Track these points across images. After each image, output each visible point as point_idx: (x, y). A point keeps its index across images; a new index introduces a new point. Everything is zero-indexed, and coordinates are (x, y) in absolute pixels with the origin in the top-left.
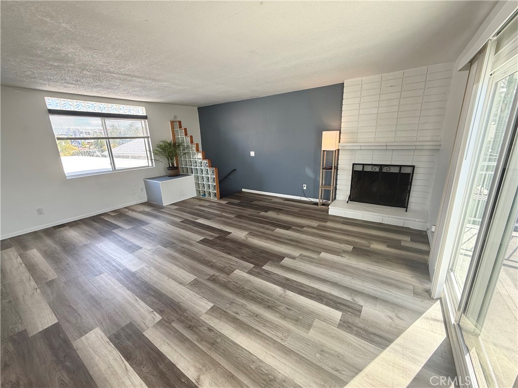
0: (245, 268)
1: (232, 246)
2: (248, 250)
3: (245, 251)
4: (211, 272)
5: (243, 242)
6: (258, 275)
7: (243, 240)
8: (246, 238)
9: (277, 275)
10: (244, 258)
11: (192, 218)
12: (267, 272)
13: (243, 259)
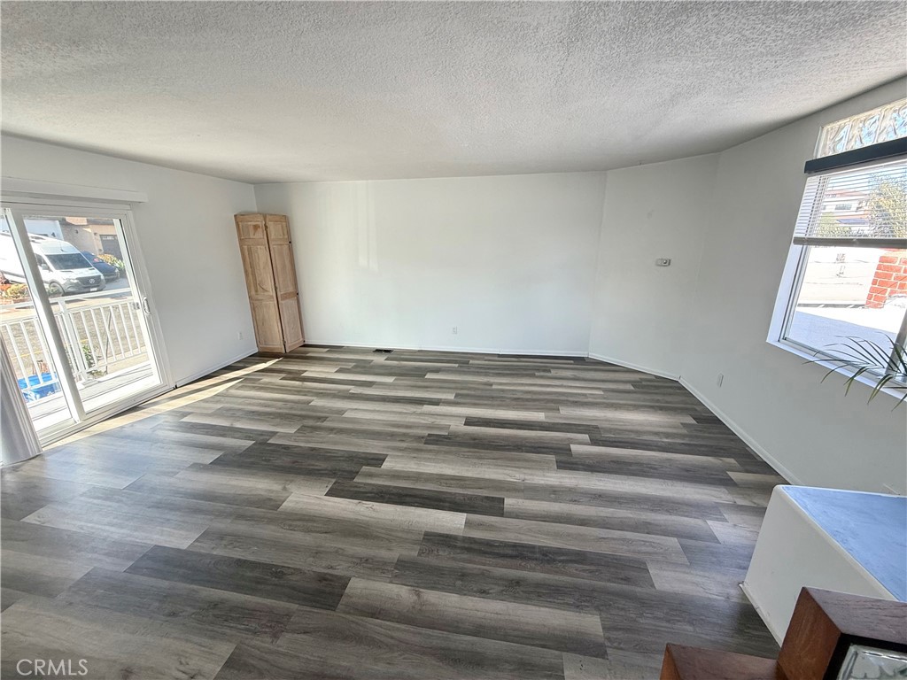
0: (280, 437)
1: (313, 463)
2: (278, 462)
3: (285, 460)
4: (326, 424)
5: (291, 477)
6: (262, 433)
7: (291, 481)
8: (285, 489)
9: (235, 438)
10: (285, 448)
11: (491, 528)
12: (248, 438)
13: (287, 447)
